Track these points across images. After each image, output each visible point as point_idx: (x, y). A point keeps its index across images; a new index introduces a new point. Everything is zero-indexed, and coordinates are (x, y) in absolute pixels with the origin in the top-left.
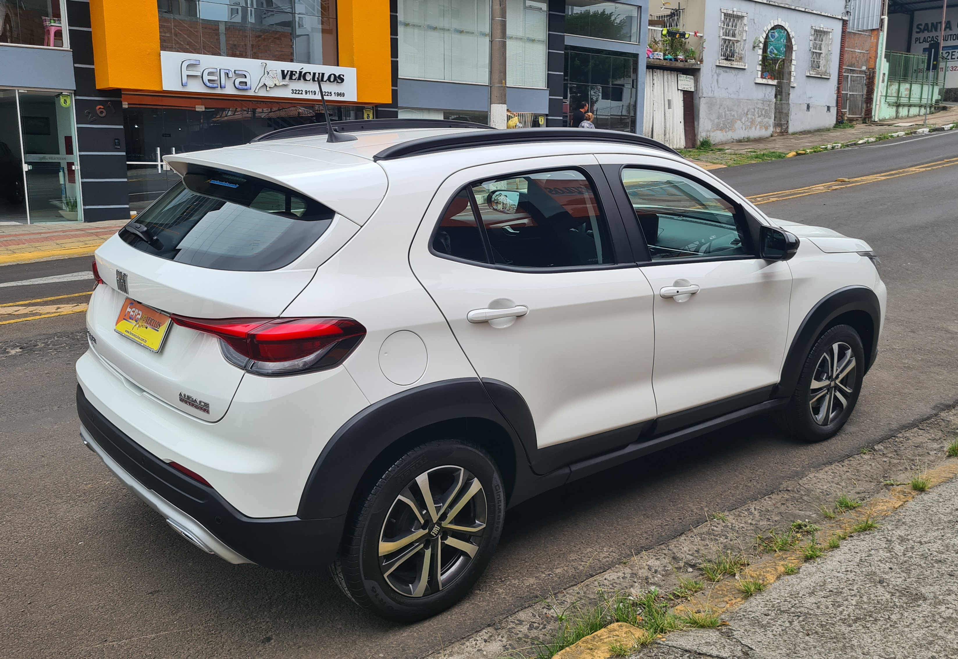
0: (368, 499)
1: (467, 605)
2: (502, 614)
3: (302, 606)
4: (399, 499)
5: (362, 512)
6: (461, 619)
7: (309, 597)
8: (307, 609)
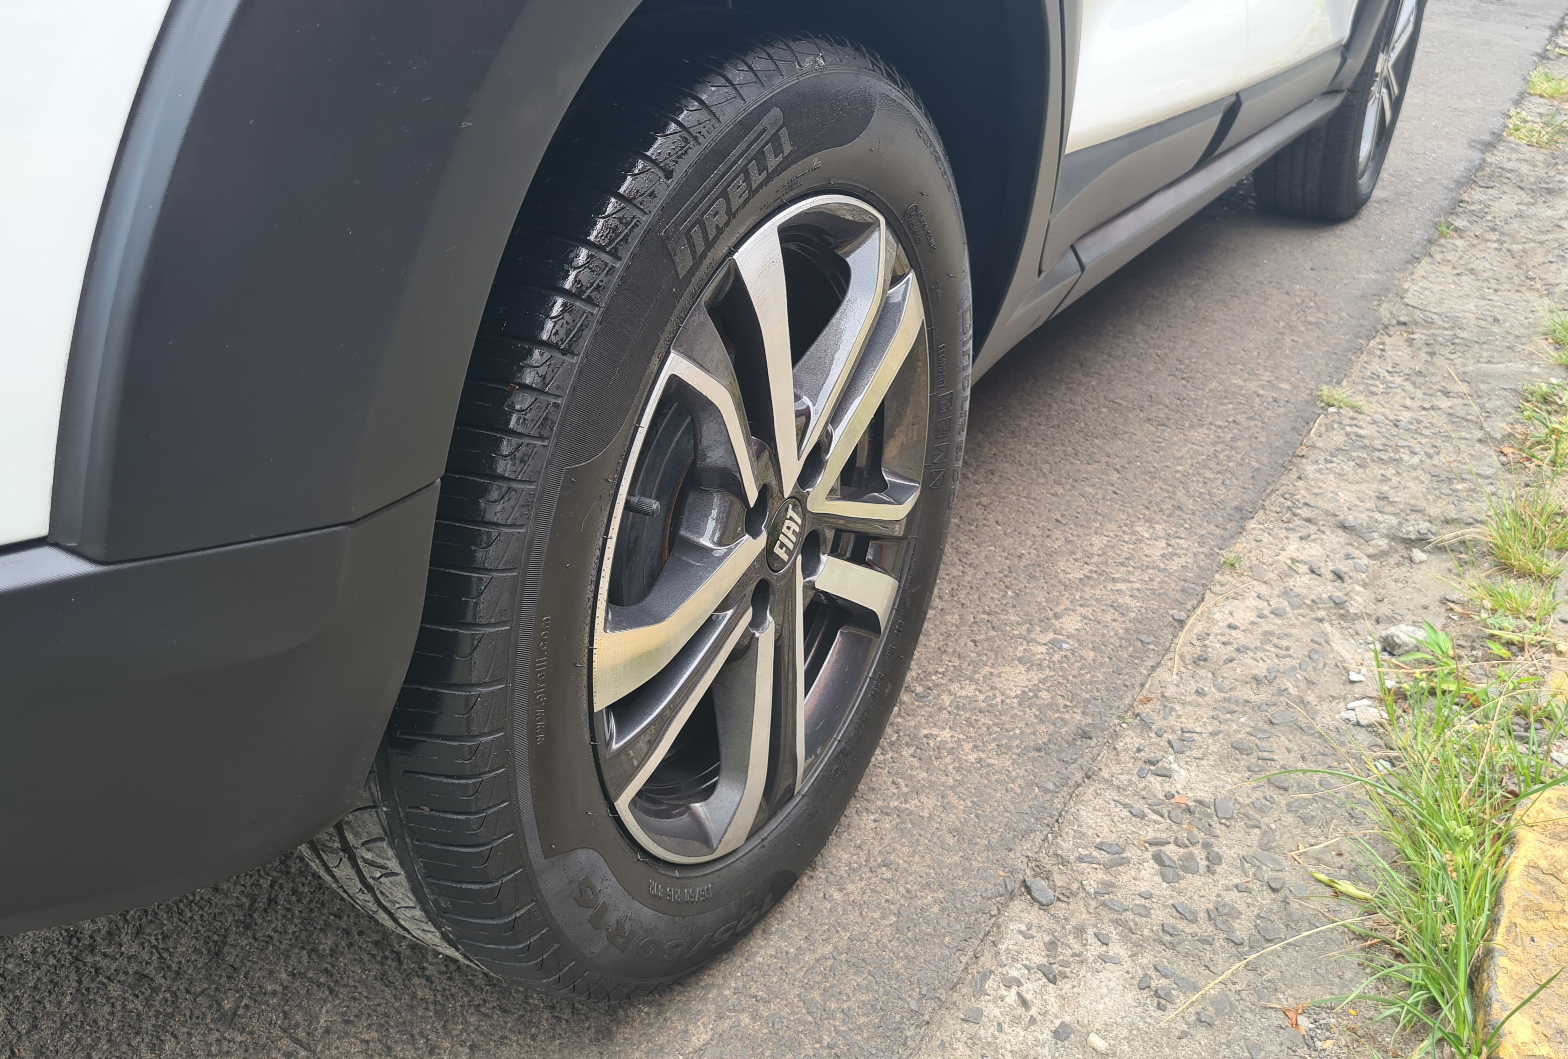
0: (529, 378)
1: (868, 821)
2: (1026, 834)
3: (114, 990)
4: (673, 379)
5: (503, 467)
6: (891, 894)
7: (139, 932)
8: (148, 1002)
